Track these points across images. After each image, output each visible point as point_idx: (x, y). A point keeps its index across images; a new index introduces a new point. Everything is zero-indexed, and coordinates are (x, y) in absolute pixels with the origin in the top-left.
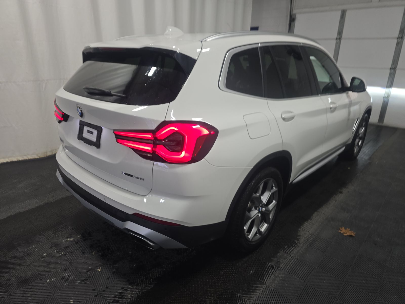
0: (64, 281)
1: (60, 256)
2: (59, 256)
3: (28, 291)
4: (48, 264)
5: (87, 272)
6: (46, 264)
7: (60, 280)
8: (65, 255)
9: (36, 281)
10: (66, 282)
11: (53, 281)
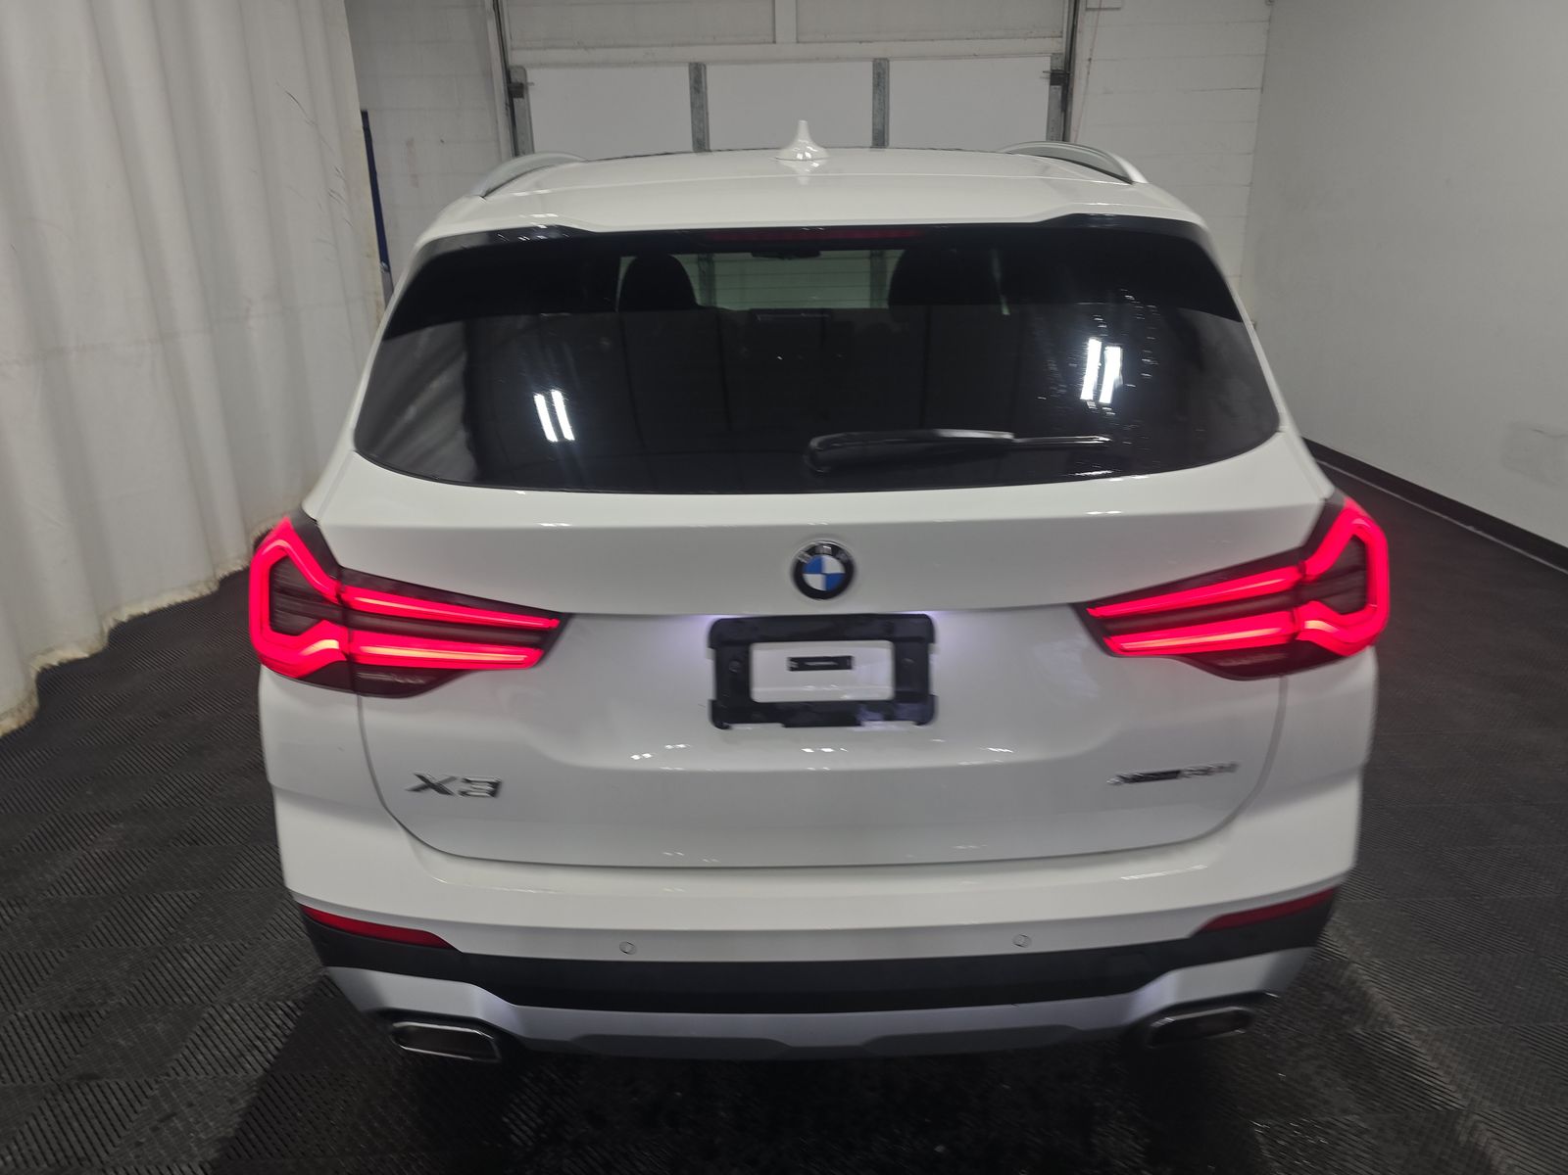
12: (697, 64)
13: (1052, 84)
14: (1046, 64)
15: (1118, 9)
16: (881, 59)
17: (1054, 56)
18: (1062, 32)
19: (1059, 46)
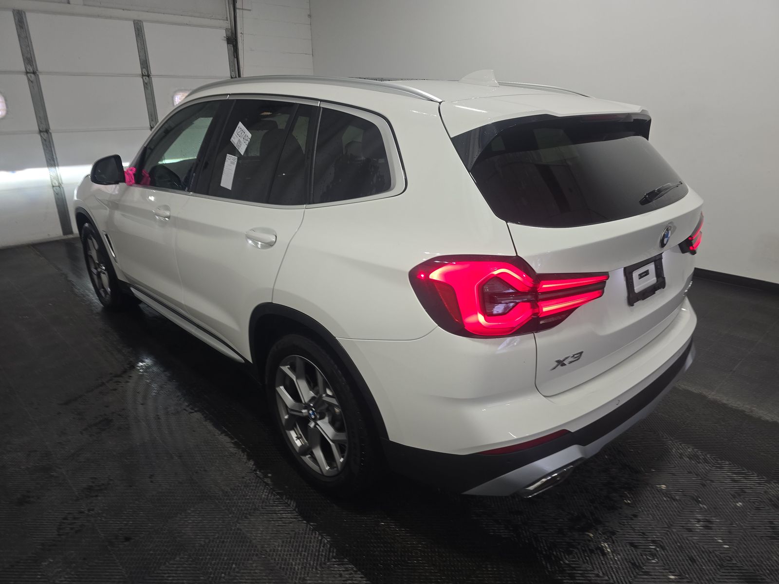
0: (712, 524)
1: (663, 548)
2: (663, 550)
3: (765, 568)
4: (693, 560)
5: (675, 500)
6: (693, 564)
7: (714, 530)
8: (654, 542)
9: (739, 564)
10: (712, 520)
11: (722, 540)
12: (19, 11)
13: (228, 43)
14: (223, 33)
15: (250, 10)
16: (138, 21)
17: (227, 30)
18: (227, 18)
19: (227, 24)
